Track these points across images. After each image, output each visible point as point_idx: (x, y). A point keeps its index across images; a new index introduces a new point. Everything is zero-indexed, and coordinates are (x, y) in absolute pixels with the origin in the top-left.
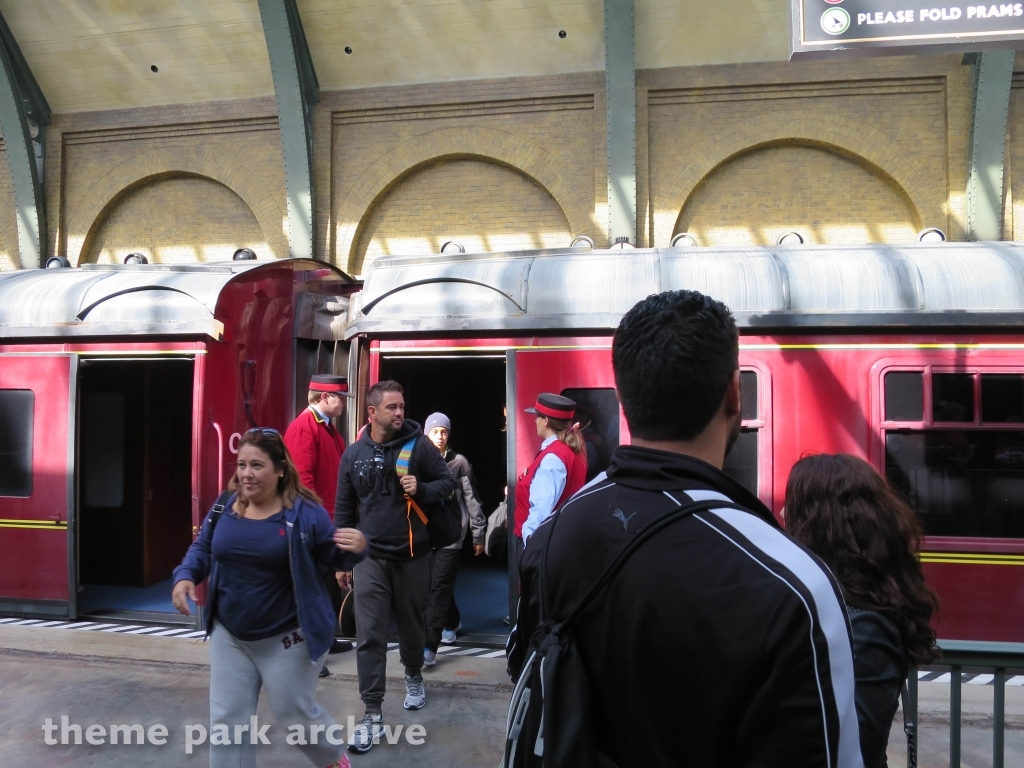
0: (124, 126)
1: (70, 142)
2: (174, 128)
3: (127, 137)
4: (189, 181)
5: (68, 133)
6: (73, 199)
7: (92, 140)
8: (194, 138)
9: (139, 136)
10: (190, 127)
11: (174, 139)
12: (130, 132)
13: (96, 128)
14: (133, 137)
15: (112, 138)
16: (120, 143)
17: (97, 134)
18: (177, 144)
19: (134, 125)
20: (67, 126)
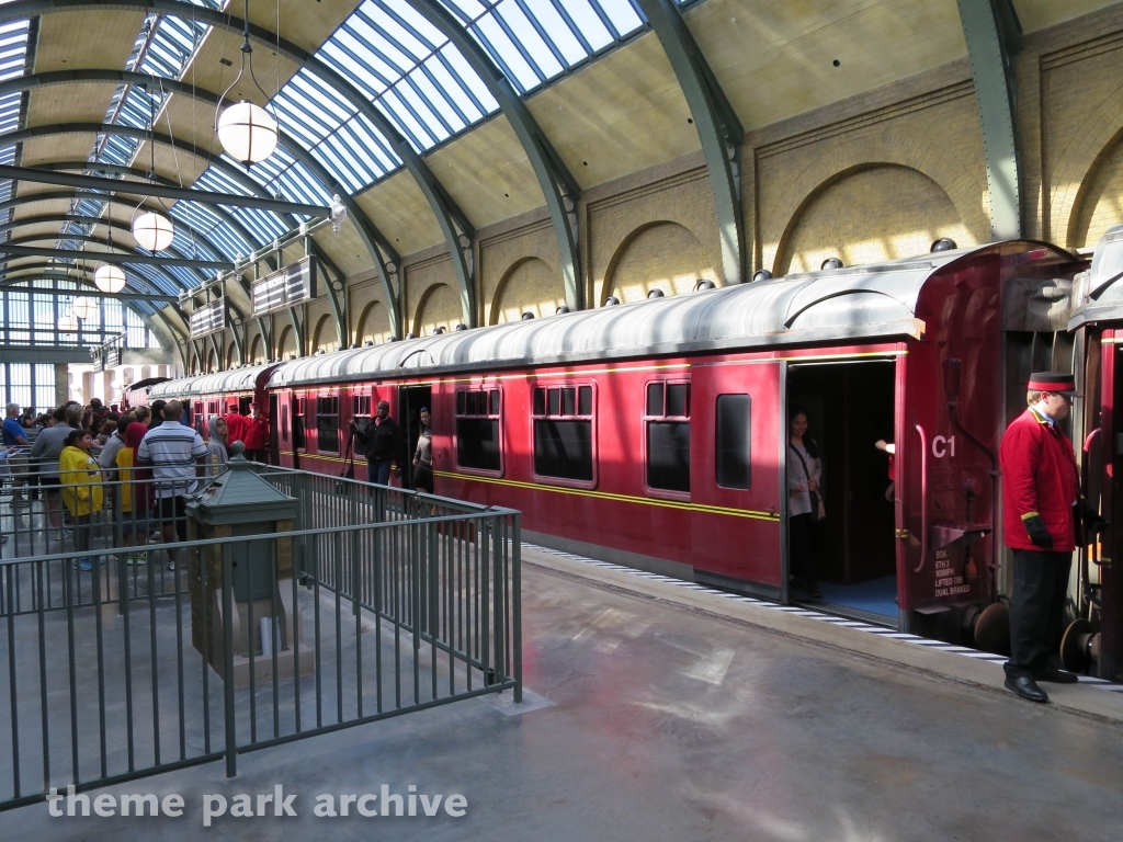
0: (809, 129)
1: (761, 156)
2: (858, 120)
3: (813, 140)
4: (875, 172)
5: (759, 148)
6: (766, 210)
7: (780, 150)
8: (879, 125)
9: (824, 136)
10: (875, 115)
11: (858, 131)
12: (815, 133)
13: (784, 137)
14: (819, 138)
15: (799, 144)
16: (806, 147)
17: (784, 143)
18: (861, 135)
19: (819, 126)
20: (758, 141)
